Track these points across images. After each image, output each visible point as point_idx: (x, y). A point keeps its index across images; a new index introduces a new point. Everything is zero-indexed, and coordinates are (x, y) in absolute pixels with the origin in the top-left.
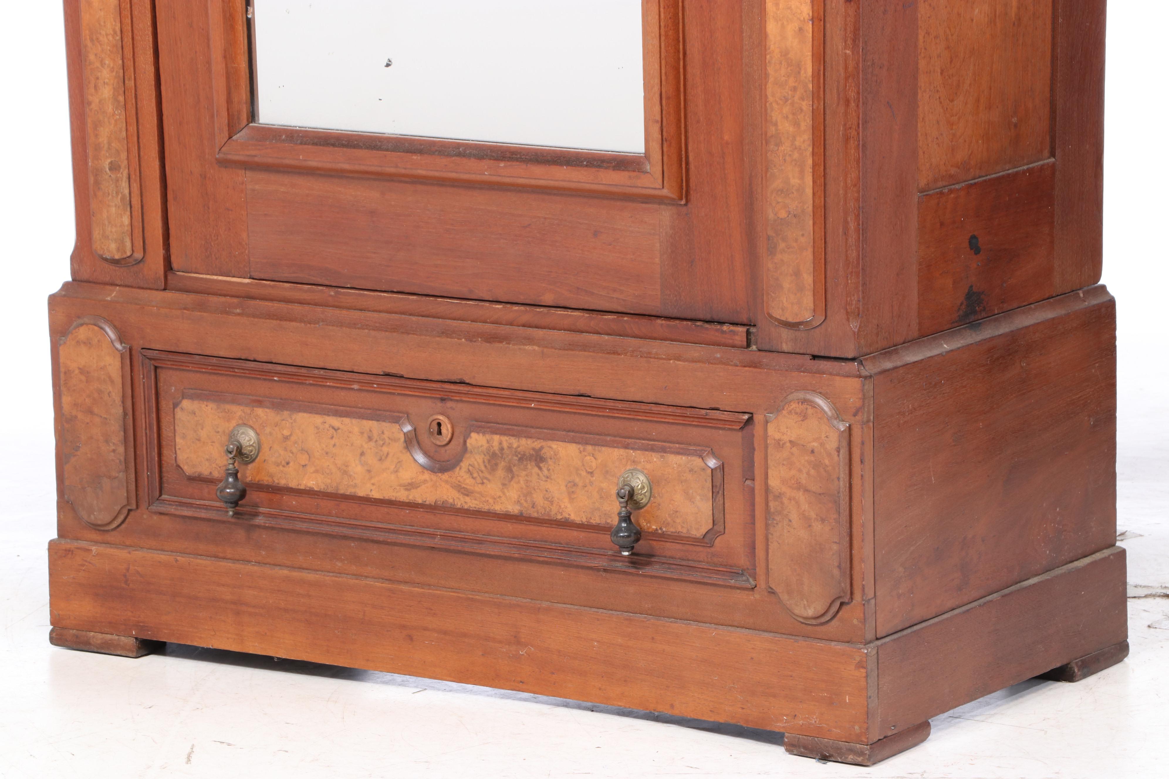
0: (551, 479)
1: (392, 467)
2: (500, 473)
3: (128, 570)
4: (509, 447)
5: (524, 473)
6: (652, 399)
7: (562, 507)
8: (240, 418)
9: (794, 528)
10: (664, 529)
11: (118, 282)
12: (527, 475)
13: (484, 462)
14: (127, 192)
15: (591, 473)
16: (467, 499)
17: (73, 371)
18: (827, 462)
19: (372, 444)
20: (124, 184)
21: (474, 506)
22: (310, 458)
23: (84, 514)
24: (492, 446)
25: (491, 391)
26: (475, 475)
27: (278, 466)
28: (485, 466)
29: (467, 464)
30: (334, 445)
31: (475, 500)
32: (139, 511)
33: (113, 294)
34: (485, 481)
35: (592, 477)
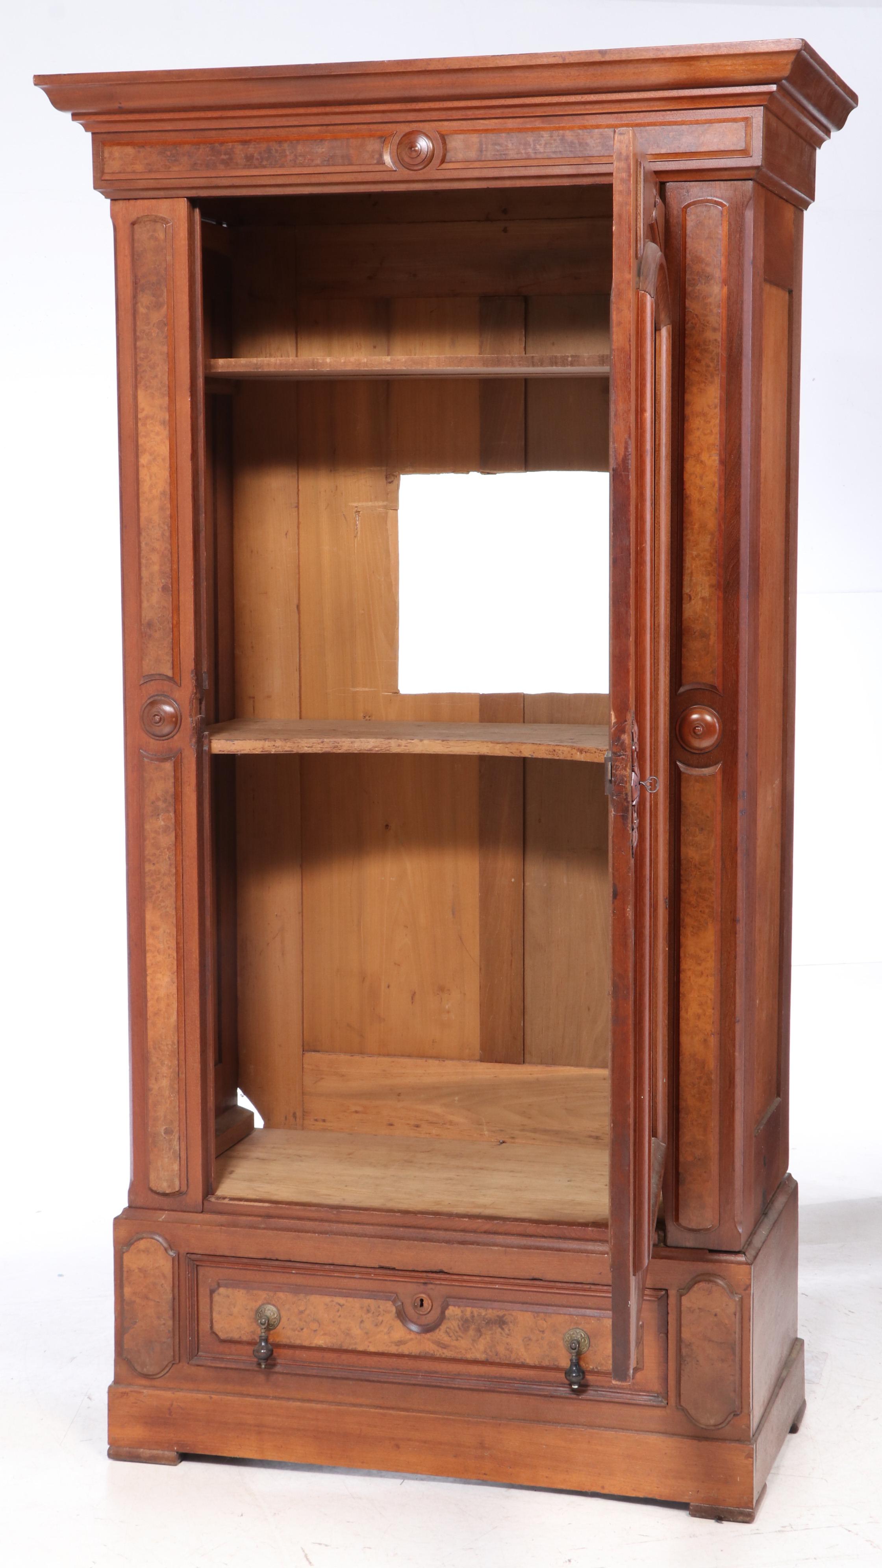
0: (512, 1336)
1: (386, 1330)
2: (471, 1332)
3: (172, 1405)
4: (478, 1315)
5: (490, 1332)
6: (590, 1281)
7: (520, 1355)
8: (265, 1299)
9: (702, 1366)
10: (599, 1368)
11: (166, 1208)
12: (492, 1334)
13: (458, 1325)
14: (177, 1148)
15: (543, 1332)
16: (445, 1351)
17: (134, 1271)
18: (727, 1321)
19: (370, 1315)
20: (176, 1143)
21: (450, 1356)
22: (320, 1325)
23: (139, 1369)
24: (465, 1314)
25: (465, 1277)
26: (451, 1334)
27: (294, 1331)
28: (460, 1329)
29: (445, 1327)
30: (340, 1316)
31: (451, 1351)
32: (181, 1364)
33: (163, 1216)
34: (459, 1338)
35: (544, 1334)
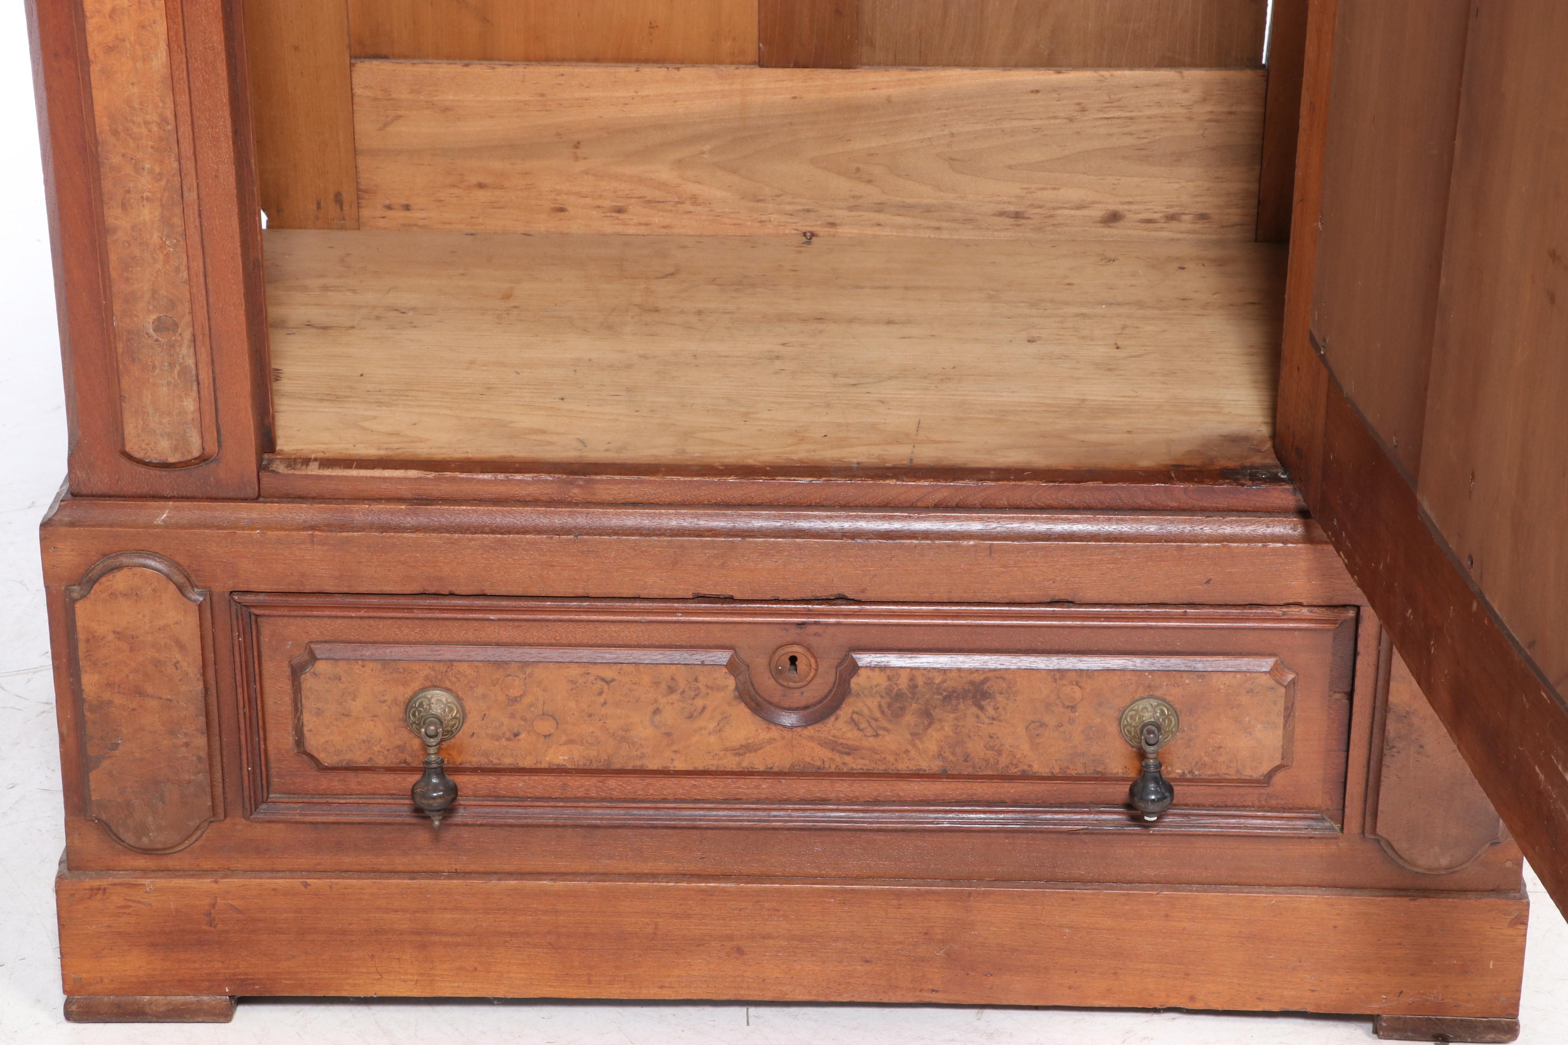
0: (1000, 721)
1: (712, 726)
2: (909, 718)
3: (213, 906)
5: (952, 716)
7: (1019, 756)
8: (427, 678)
9: (1428, 756)
11: (168, 492)
12: (956, 719)
13: (880, 706)
14: (191, 362)
15: (1073, 708)
16: (847, 759)
17: (103, 638)
19: (675, 697)
20: (185, 352)
21: (859, 767)
22: (557, 723)
23: (129, 838)
24: (896, 684)
26: (863, 725)
27: (497, 740)
28: (883, 712)
29: (850, 711)
30: (605, 703)
31: (861, 757)
32: (228, 820)
33: (164, 514)
34: (881, 732)
35: (1075, 712)
